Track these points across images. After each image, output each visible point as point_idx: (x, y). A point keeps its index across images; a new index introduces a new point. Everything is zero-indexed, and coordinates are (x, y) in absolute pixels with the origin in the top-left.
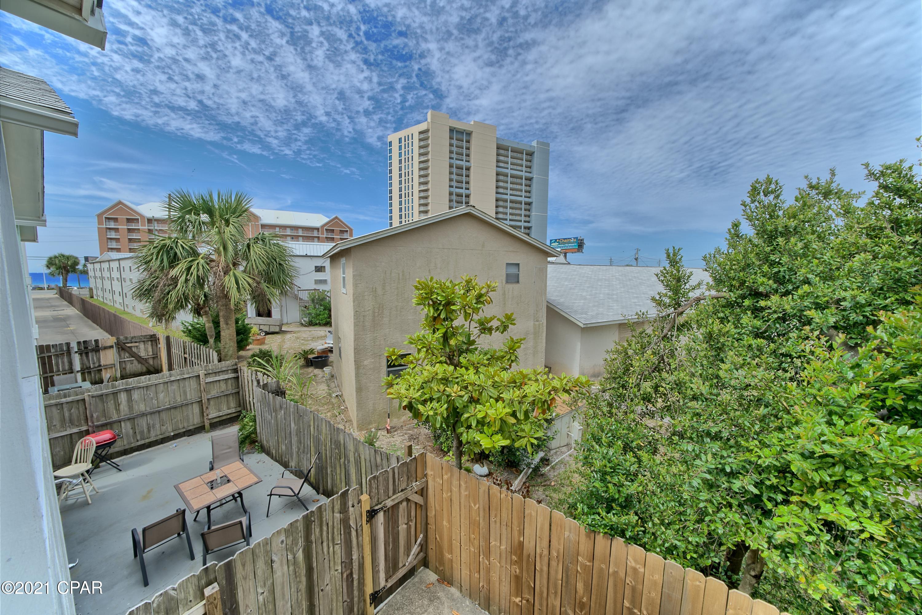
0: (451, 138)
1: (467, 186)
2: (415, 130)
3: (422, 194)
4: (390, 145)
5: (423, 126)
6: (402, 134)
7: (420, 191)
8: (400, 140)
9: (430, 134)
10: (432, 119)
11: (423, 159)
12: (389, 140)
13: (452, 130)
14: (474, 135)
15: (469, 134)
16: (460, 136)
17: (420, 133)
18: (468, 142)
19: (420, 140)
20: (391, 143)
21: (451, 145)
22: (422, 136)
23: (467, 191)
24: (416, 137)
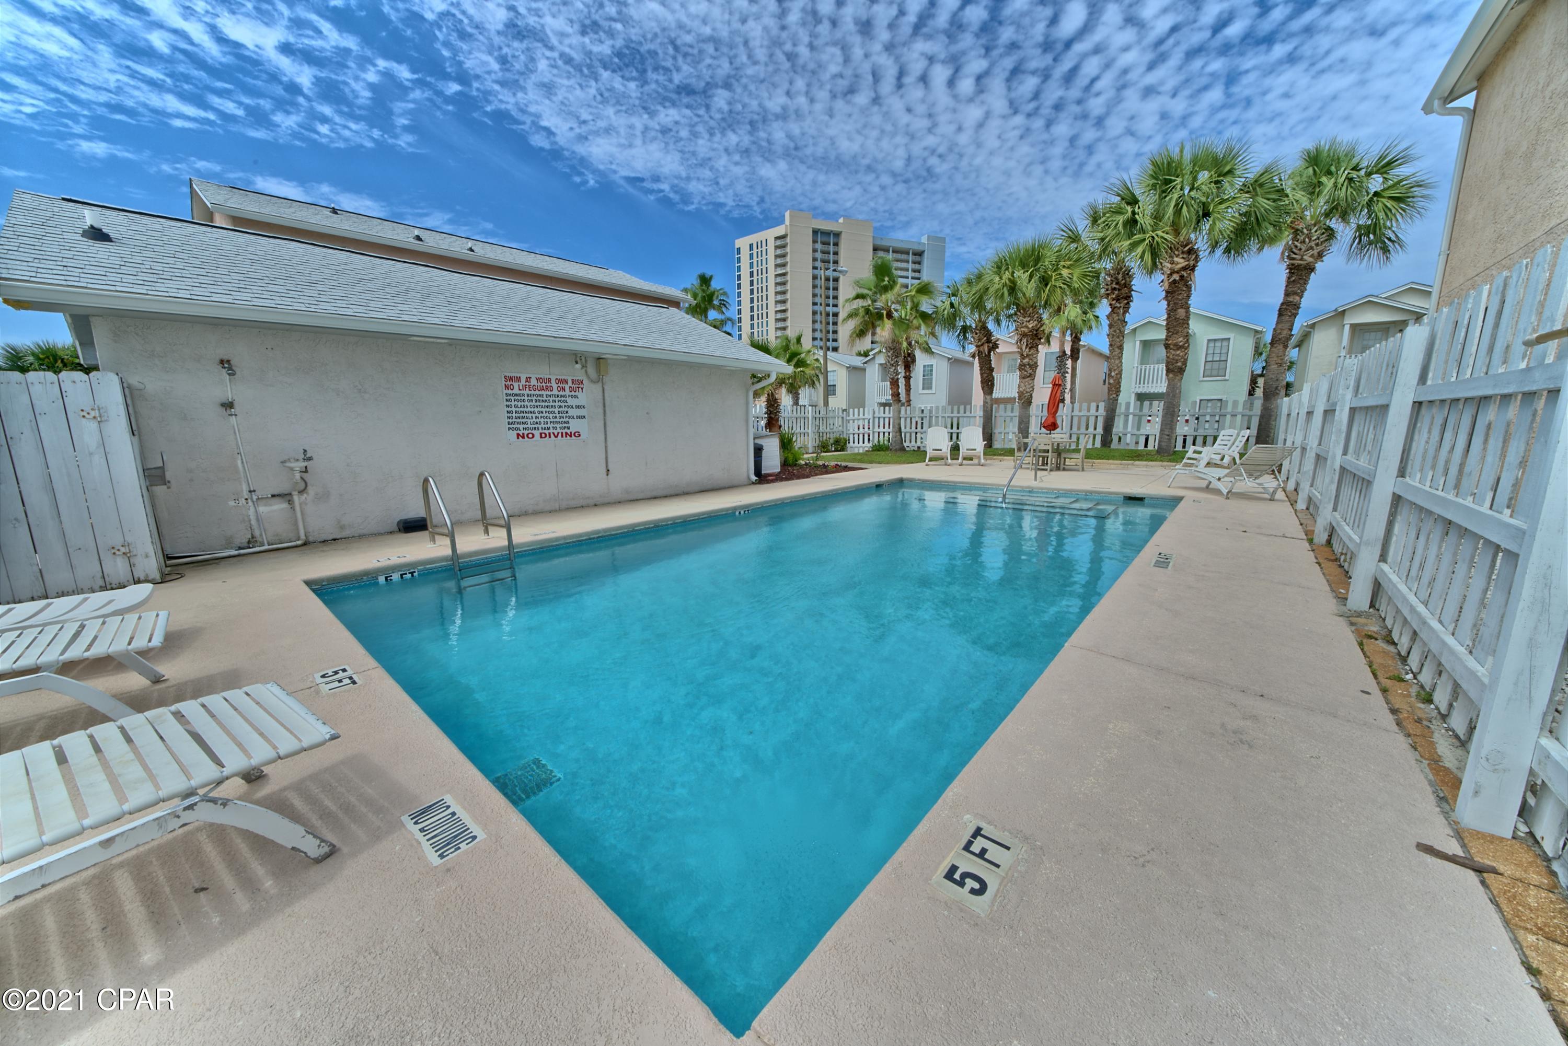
0: (815, 242)
1: (835, 302)
2: (770, 234)
3: (779, 316)
4: (739, 252)
5: (780, 230)
6: (753, 238)
7: (776, 312)
8: (751, 246)
9: (788, 240)
10: (791, 221)
11: (780, 271)
12: (737, 246)
13: (815, 232)
14: (843, 236)
15: (837, 235)
16: (825, 239)
17: (777, 238)
18: (836, 244)
19: (777, 247)
20: (739, 249)
21: (815, 251)
22: (779, 243)
23: (835, 309)
24: (772, 244)
